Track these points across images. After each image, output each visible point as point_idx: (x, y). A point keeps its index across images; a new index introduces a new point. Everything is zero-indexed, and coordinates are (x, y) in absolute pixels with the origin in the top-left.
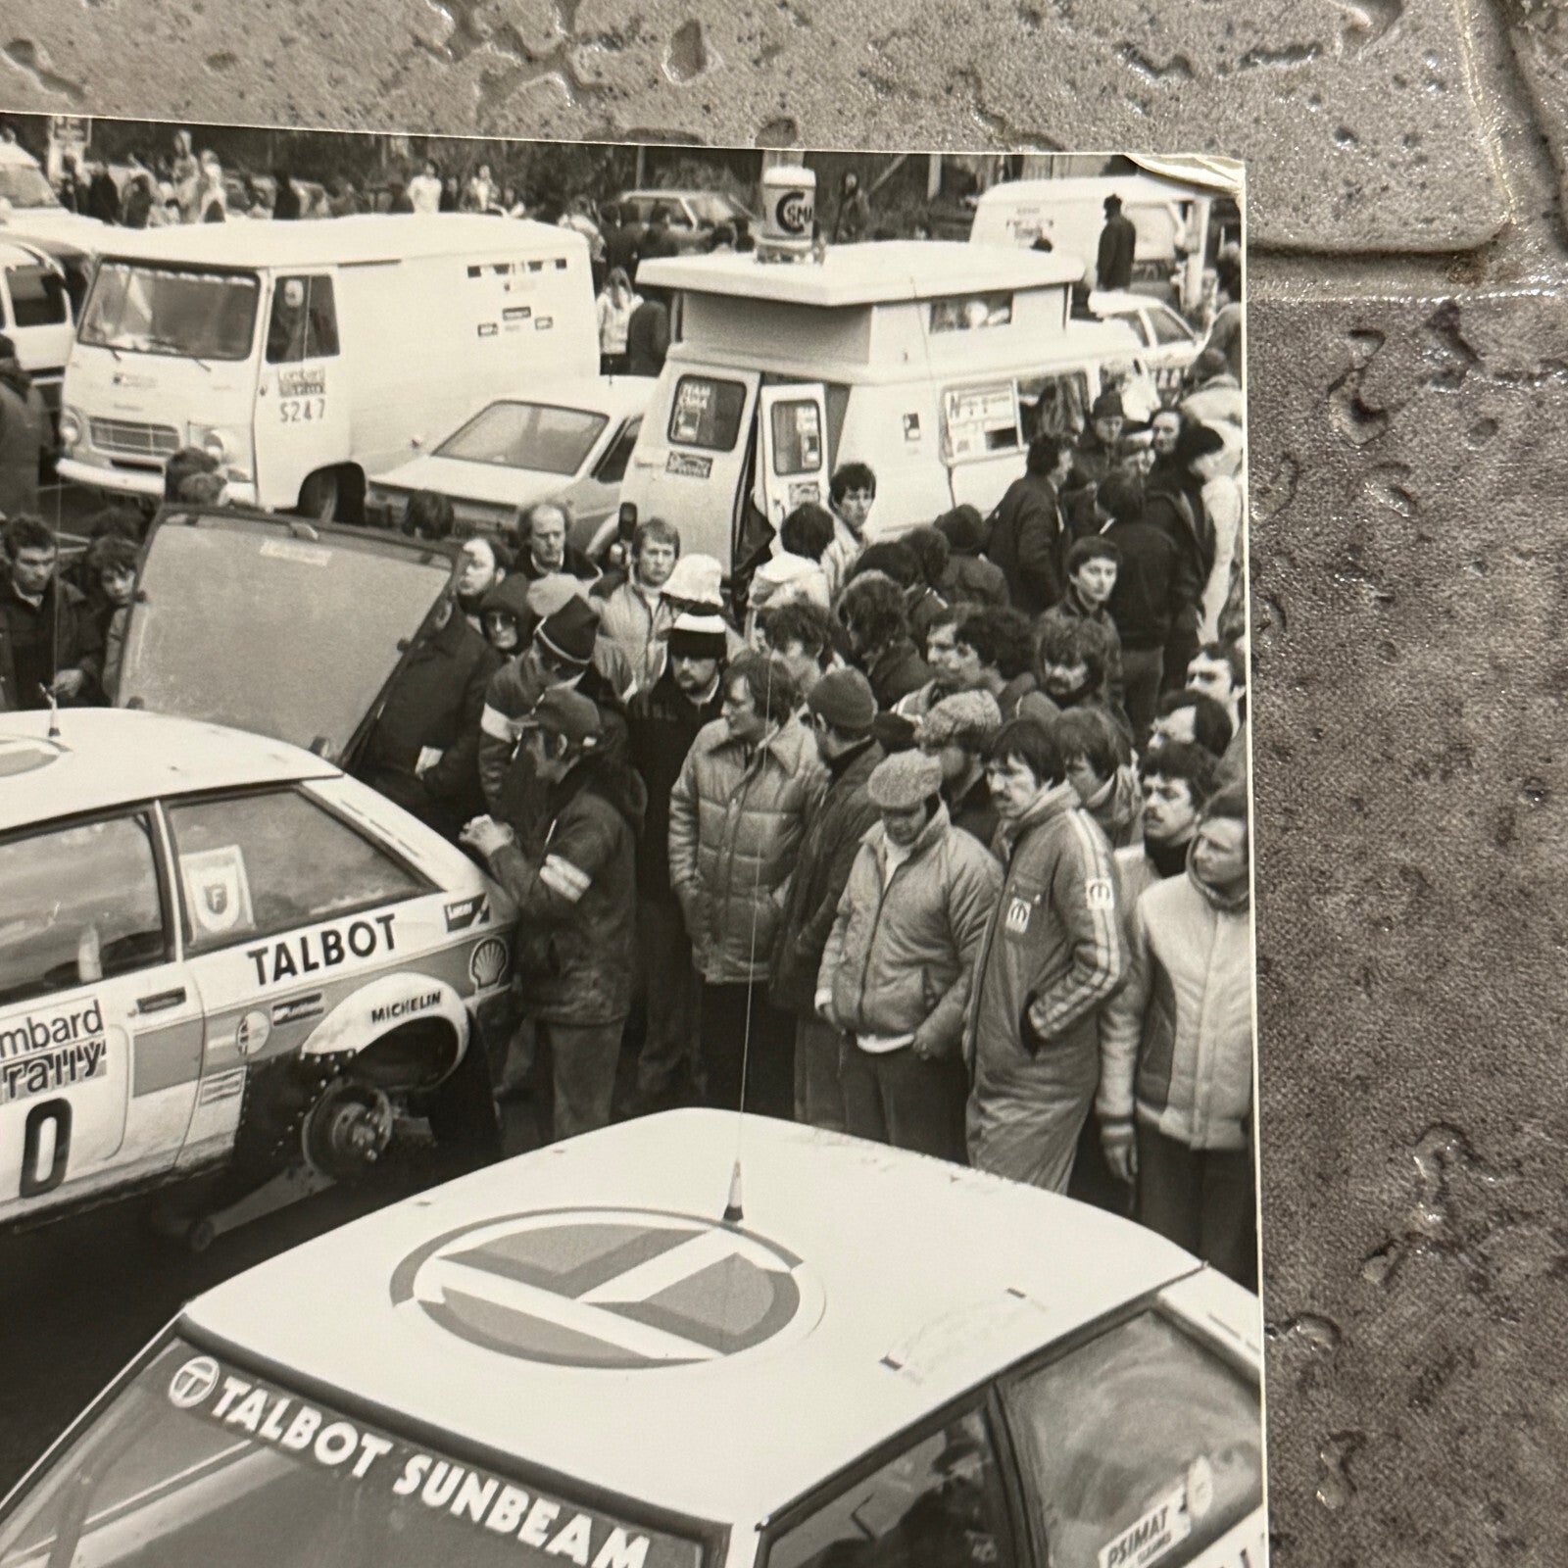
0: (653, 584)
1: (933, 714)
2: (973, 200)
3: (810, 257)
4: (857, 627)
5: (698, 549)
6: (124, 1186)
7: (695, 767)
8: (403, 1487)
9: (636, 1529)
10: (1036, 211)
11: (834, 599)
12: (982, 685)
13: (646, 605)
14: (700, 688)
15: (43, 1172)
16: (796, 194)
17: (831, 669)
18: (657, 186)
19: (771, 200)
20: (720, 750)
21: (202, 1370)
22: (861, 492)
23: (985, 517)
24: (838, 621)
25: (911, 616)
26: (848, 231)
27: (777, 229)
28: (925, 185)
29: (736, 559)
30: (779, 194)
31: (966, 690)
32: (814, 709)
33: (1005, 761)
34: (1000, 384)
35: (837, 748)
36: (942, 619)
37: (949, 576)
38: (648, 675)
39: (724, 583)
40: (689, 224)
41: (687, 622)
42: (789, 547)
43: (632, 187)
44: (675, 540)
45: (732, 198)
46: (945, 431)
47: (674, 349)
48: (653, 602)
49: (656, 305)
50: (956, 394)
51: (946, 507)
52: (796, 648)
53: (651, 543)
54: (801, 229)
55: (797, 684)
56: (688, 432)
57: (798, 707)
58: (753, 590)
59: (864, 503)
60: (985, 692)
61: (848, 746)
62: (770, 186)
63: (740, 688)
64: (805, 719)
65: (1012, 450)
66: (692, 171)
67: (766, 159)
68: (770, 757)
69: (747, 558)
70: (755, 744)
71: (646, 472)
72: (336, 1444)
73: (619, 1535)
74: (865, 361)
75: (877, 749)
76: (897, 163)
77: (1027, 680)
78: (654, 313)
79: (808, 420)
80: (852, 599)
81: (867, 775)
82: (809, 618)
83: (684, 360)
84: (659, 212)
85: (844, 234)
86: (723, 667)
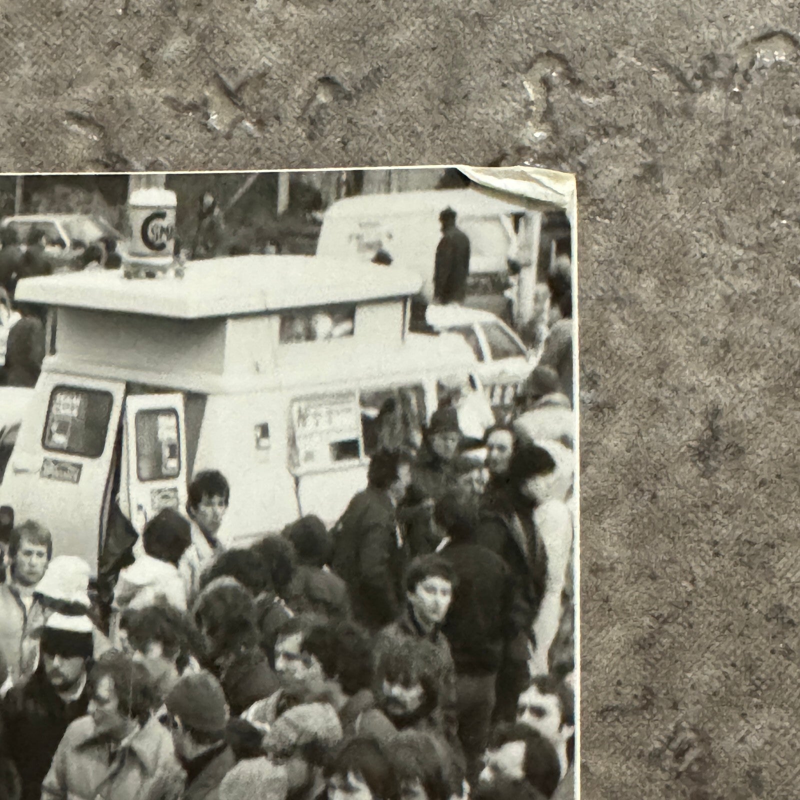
0: (27, 583)
1: (280, 722)
2: (318, 215)
3: (171, 273)
4: (212, 632)
5: (69, 552)
7: (64, 761)
10: (375, 225)
11: (190, 603)
12: (325, 698)
13: (21, 605)
14: (69, 685)
16: (159, 214)
17: (187, 672)
18: (35, 212)
19: (137, 220)
20: (87, 746)
22: (216, 499)
23: (329, 528)
24: (194, 626)
25: (261, 624)
26: (207, 248)
27: (141, 247)
28: (275, 206)
29: (102, 562)
30: (144, 215)
31: (310, 702)
32: (172, 710)
33: (345, 777)
34: (343, 397)
35: (193, 751)
36: (289, 628)
37: (295, 586)
38: (23, 671)
39: (92, 585)
40: (62, 244)
41: (58, 621)
42: (150, 550)
43: (11, 213)
44: (47, 542)
45: (102, 220)
46: (292, 441)
47: (49, 361)
48: (28, 601)
50: (303, 405)
51: (292, 518)
52: (156, 650)
53: (26, 545)
54: (162, 246)
55: (156, 686)
56: (60, 439)
57: (157, 707)
58: (117, 591)
59: (219, 510)
60: (328, 706)
61: (203, 749)
62: (136, 207)
63: (105, 687)
64: (163, 720)
65: (354, 462)
66: (65, 196)
67: (132, 183)
68: (131, 754)
69: (112, 561)
70: (118, 741)
71: (22, 476)
74: (220, 372)
75: (228, 754)
76: (251, 180)
77: (366, 696)
78: (31, 329)
79: (169, 428)
80: (207, 604)
81: (219, 779)
82: (168, 620)
83: (55, 371)
84: (36, 235)
85: (201, 250)
86: (90, 666)
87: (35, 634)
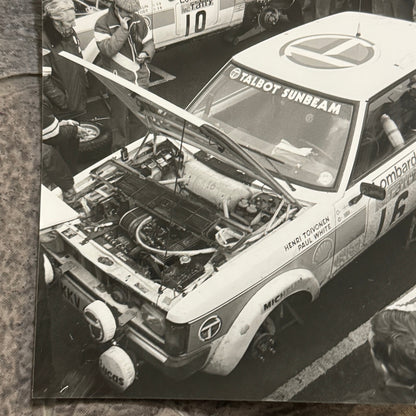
6: (218, 30)
8: (283, 96)
9: (337, 103)
15: (200, 27)
21: (237, 71)
72: (268, 86)
73: (334, 104)
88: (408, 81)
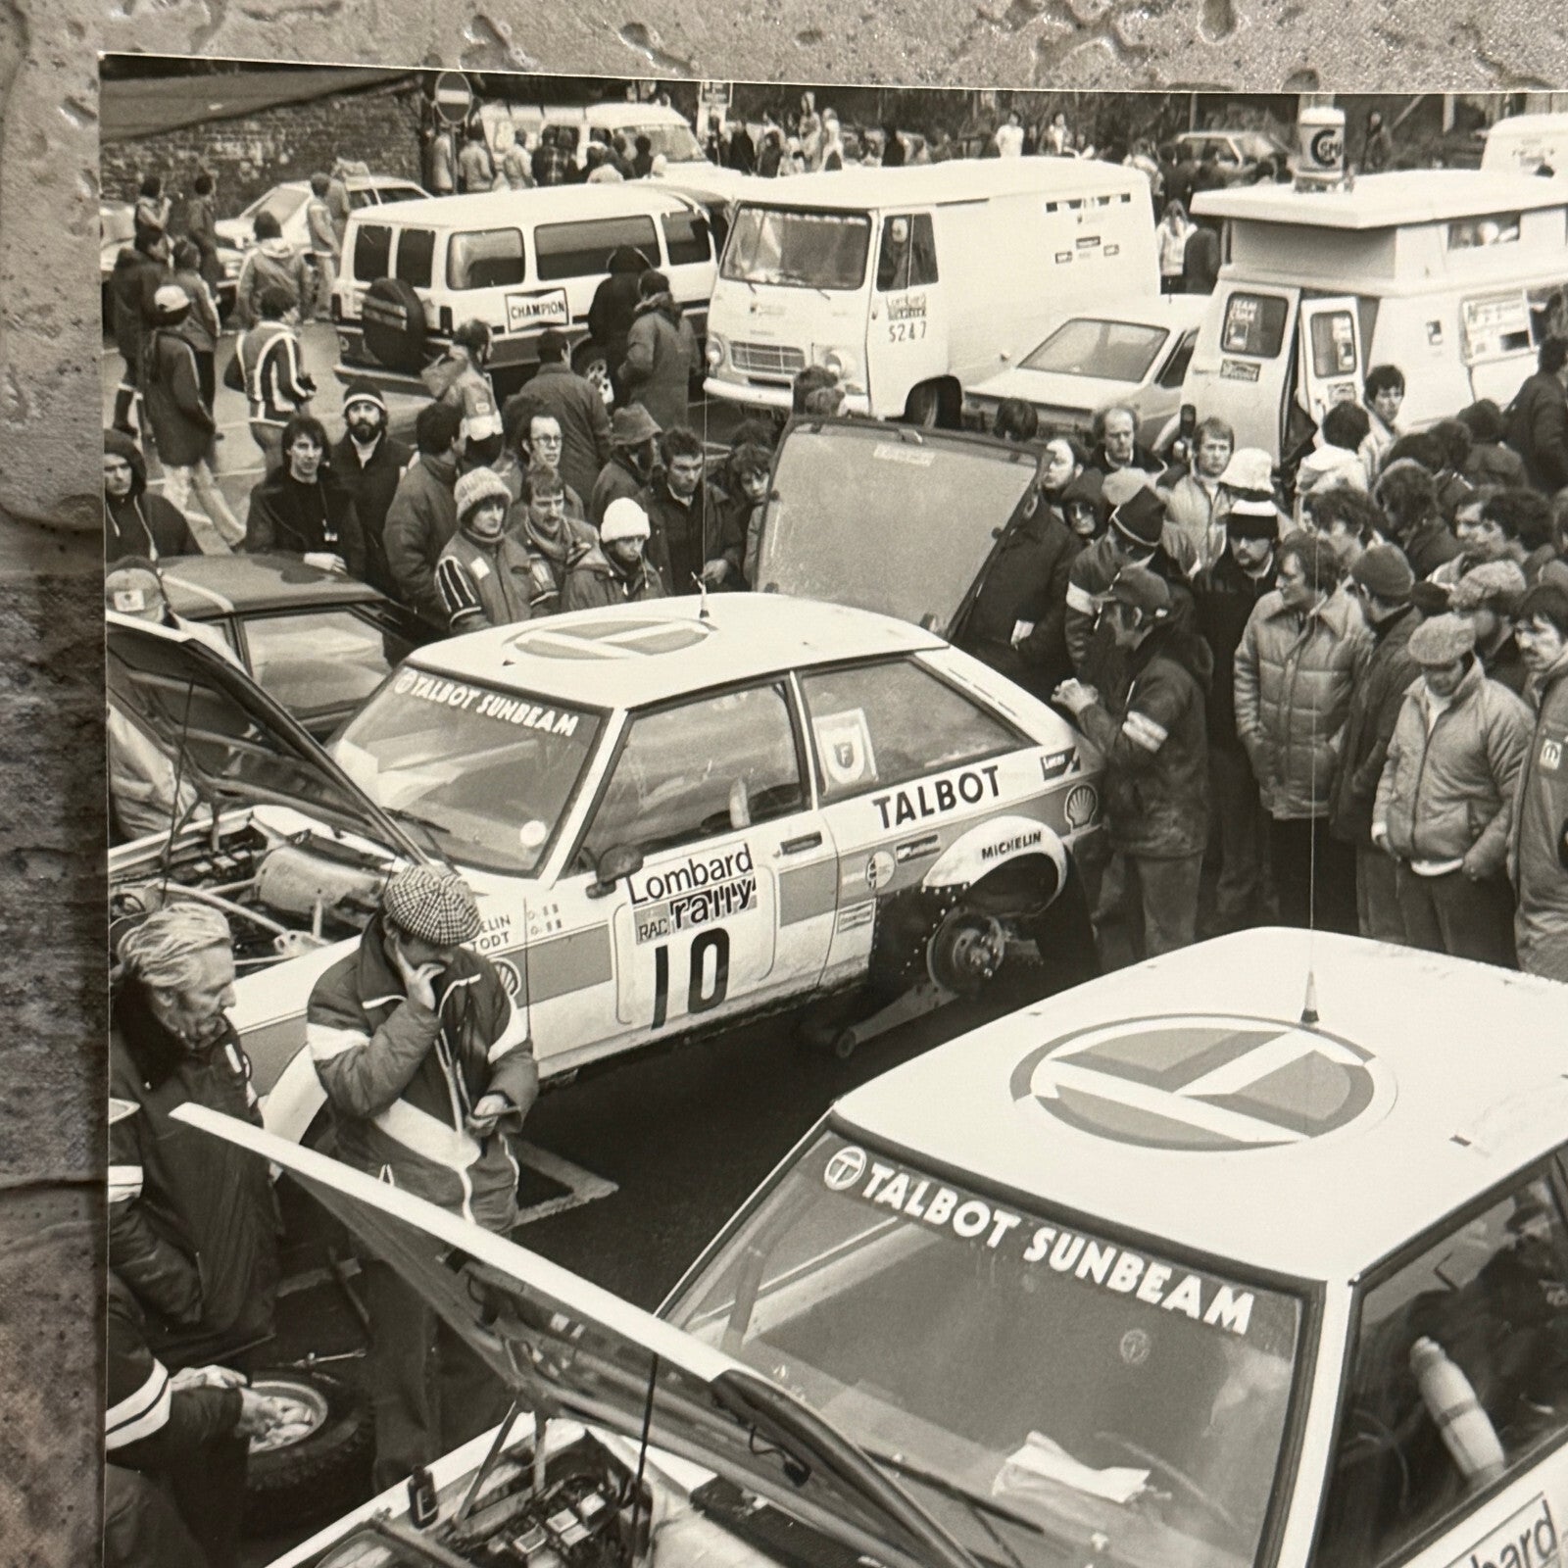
0: (1212, 475)
1: (1464, 582)
2: (1483, 133)
3: (1341, 187)
4: (1393, 508)
5: (1251, 444)
6: (777, 1002)
7: (1254, 632)
8: (1033, 1255)
9: (1240, 1287)
10: (1537, 141)
11: (1371, 484)
12: (1507, 556)
13: (1207, 495)
14: (1256, 565)
15: (708, 991)
16: (1329, 131)
17: (1371, 545)
18: (1208, 128)
19: (1307, 137)
20: (1275, 618)
21: (853, 1158)
22: (1392, 390)
23: (1503, 409)
24: (1376, 504)
25: (1441, 498)
27: (1311, 163)
28: (1441, 122)
29: (1283, 452)
30: (1313, 132)
31: (1493, 560)
32: (1358, 580)
33: (1530, 620)
34: (1512, 294)
35: (1380, 614)
36: (1468, 499)
37: (1473, 462)
38: (1210, 554)
39: (1275, 473)
40: (1236, 160)
41: (1242, 507)
42: (1331, 439)
43: (1187, 130)
44: (1230, 436)
45: (1273, 137)
46: (1464, 335)
47: (1225, 270)
48: (1213, 491)
49: (1208, 232)
50: (1473, 303)
51: (1468, 402)
52: (1340, 528)
53: (1209, 440)
54: (1332, 162)
55: (1342, 559)
56: (1239, 342)
57: (1343, 579)
58: (1299, 478)
59: (1395, 400)
60: (1511, 563)
61: (1390, 612)
62: (1306, 125)
63: (1291, 563)
64: (1350, 589)
65: (1525, 350)
66: (1238, 114)
67: (1302, 101)
68: (1320, 620)
69: (1293, 451)
70: (1306, 611)
71: (1202, 378)
72: (972, 1218)
73: (1226, 1292)
74: (1392, 276)
75: (1416, 613)
76: (1416, 101)
77: (1548, 550)
78: (1207, 240)
79: (1343, 329)
80: (1387, 485)
81: (1408, 636)
82: (1350, 501)
83: (1232, 279)
84: (1210, 151)
85: (1370, 165)
86: (1276, 546)
87: (1219, 521)
88: (1508, 1208)
